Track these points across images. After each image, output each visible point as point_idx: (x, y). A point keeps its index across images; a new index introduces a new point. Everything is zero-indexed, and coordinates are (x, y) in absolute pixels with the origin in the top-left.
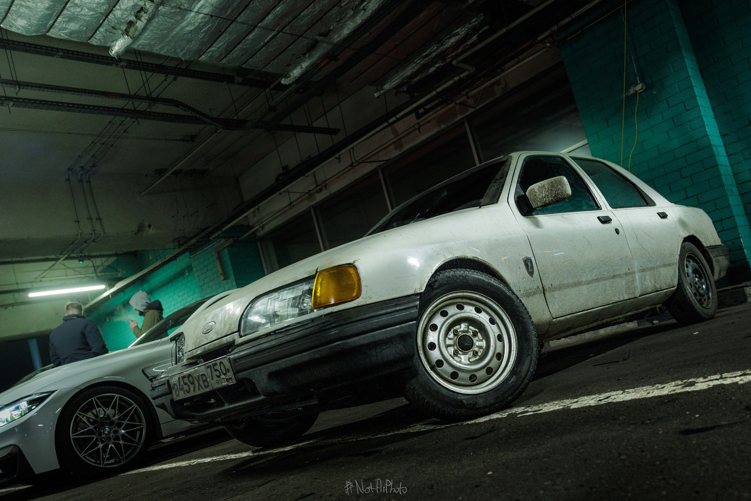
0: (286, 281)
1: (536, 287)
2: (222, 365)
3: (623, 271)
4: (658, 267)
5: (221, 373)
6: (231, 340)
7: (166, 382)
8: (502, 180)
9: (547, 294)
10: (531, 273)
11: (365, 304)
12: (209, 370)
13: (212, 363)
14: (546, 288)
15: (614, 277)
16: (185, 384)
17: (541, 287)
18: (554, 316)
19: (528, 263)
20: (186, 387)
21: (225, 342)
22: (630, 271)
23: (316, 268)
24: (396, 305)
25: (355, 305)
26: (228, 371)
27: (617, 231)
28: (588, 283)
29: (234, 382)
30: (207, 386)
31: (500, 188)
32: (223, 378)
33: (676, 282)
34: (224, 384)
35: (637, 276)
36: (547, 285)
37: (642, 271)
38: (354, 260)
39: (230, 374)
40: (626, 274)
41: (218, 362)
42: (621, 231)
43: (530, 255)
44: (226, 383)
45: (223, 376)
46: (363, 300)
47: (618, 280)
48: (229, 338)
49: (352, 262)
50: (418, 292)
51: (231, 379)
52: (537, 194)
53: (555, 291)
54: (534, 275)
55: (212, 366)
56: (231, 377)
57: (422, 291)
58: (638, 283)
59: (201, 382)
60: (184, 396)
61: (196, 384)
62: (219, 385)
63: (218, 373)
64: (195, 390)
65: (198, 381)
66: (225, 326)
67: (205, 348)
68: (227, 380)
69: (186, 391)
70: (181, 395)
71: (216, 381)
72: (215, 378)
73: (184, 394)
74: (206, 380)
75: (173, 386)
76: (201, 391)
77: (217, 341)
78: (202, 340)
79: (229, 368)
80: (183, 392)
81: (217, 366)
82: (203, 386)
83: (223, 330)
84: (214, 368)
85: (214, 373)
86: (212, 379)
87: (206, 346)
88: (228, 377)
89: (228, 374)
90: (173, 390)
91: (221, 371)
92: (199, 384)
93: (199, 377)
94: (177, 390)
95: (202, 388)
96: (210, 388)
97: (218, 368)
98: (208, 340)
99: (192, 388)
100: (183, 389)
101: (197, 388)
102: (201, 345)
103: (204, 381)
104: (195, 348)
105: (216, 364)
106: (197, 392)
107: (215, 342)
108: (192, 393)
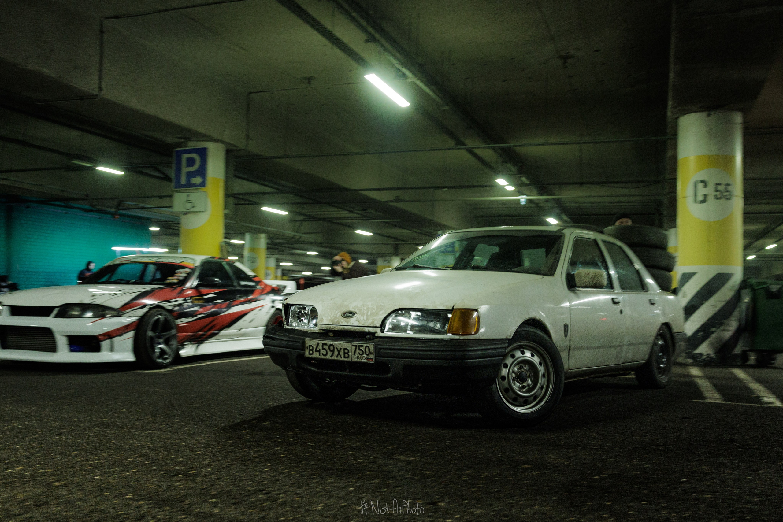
0: (427, 306)
1: (566, 346)
2: (367, 348)
3: (617, 344)
4: (638, 344)
5: (364, 353)
6: (373, 331)
7: (301, 341)
8: (558, 256)
9: (571, 351)
10: (566, 336)
11: (479, 338)
12: (354, 348)
13: (359, 344)
14: (571, 347)
15: (611, 347)
16: (323, 349)
17: (569, 346)
18: (570, 368)
19: (566, 327)
20: (324, 352)
21: (367, 331)
22: (622, 344)
23: (453, 306)
24: (496, 344)
25: (473, 338)
26: (371, 353)
27: (621, 312)
28: (595, 348)
29: (373, 362)
30: (348, 357)
31: (557, 262)
32: (364, 357)
33: (646, 357)
34: (363, 360)
35: (625, 348)
36: (572, 345)
37: (629, 345)
38: (478, 307)
39: (372, 356)
40: (619, 346)
41: (365, 345)
42: (624, 313)
43: (568, 323)
44: (366, 361)
45: (364, 355)
46: (478, 336)
47: (612, 349)
48: (371, 330)
49: (477, 309)
50: (508, 338)
51: (372, 359)
52: (583, 278)
53: (575, 350)
54: (567, 337)
55: (358, 346)
56: (372, 358)
57: (511, 338)
58: (623, 354)
59: (342, 353)
60: (319, 357)
61: (336, 352)
62: (359, 360)
63: (361, 352)
64: (332, 356)
65: (339, 351)
66: (368, 319)
67: (344, 328)
68: (368, 359)
69: (323, 354)
70: (316, 355)
71: (357, 356)
72: (357, 354)
73: (320, 355)
74: (348, 353)
75: (308, 346)
76: (339, 358)
77: (358, 328)
78: (341, 321)
79: (373, 352)
80: (318, 353)
81: (362, 348)
82: (342, 356)
83: (366, 322)
84: (359, 348)
85: (358, 351)
86: (354, 354)
87: (346, 327)
88: (369, 358)
89: (370, 355)
90: (306, 349)
91: (364, 352)
92: (339, 354)
93: (341, 349)
94: (312, 350)
95: (341, 357)
96: (349, 359)
97: (363, 349)
98: (348, 323)
99: (330, 354)
100: (319, 351)
101: (336, 356)
102: (340, 324)
103: (345, 353)
104: (332, 324)
105: (362, 346)
106: (334, 358)
107: (355, 327)
108: (328, 357)
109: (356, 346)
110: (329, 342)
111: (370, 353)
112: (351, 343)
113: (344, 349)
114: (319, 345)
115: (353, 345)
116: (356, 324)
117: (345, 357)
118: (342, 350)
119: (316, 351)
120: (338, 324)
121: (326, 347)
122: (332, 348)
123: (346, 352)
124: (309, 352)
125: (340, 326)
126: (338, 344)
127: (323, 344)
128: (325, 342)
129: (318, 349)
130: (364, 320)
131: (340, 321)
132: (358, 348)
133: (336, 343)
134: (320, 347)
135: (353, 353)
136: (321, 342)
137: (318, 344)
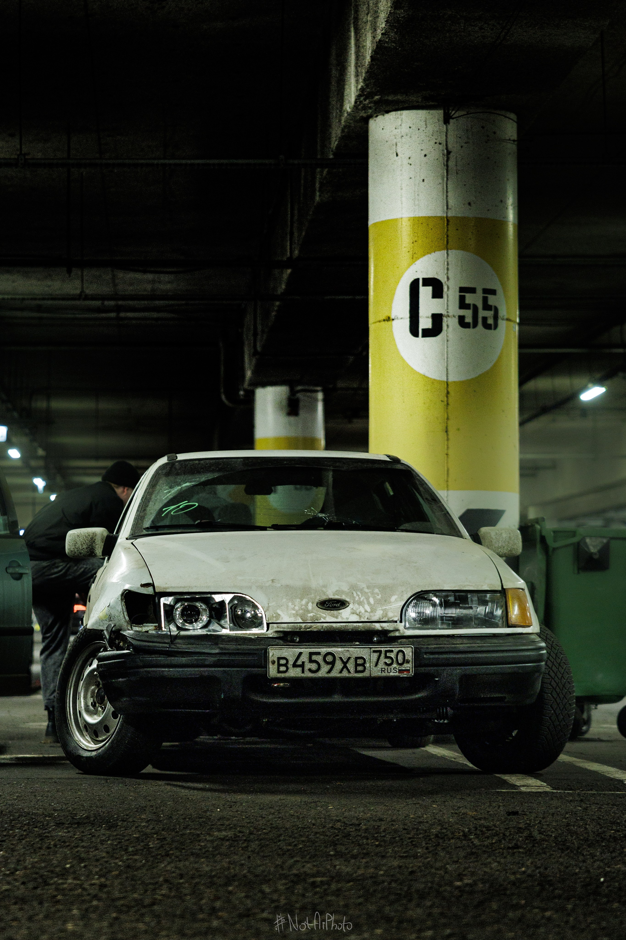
2: (400, 654)
5: (394, 662)
6: (390, 628)
7: (256, 652)
11: (534, 632)
12: (376, 655)
13: (386, 649)
16: (311, 661)
20: (314, 666)
23: (501, 584)
26: (408, 662)
29: (412, 673)
30: (363, 671)
32: (394, 668)
34: (392, 674)
39: (409, 666)
41: (395, 650)
44: (397, 674)
45: (395, 666)
46: (533, 628)
49: (524, 588)
51: (408, 671)
55: (383, 653)
56: (408, 668)
59: (351, 666)
60: (300, 675)
61: (339, 665)
62: (384, 674)
63: (388, 661)
64: (329, 672)
65: (345, 664)
66: (373, 610)
67: (332, 626)
68: (401, 671)
69: (310, 670)
70: (294, 673)
71: (382, 668)
72: (381, 665)
73: (303, 672)
74: (363, 665)
75: (276, 660)
76: (345, 674)
77: (360, 624)
78: (321, 617)
79: (410, 659)
80: (299, 670)
81: (392, 653)
82: (352, 670)
83: (372, 614)
84: (386, 654)
85: (383, 660)
86: (376, 665)
87: (334, 625)
88: (404, 669)
89: (405, 665)
90: (270, 664)
91: (395, 660)
92: (345, 666)
93: (349, 658)
94: (286, 665)
95: (349, 672)
96: (366, 674)
97: (393, 655)
98: (337, 617)
99: (325, 668)
100: (302, 666)
101: (339, 670)
102: (321, 621)
103: (357, 665)
104: (302, 621)
105: (392, 651)
106: (335, 674)
107: (355, 624)
108: (323, 673)
109: (380, 652)
110: (325, 649)
111: (405, 661)
112: (371, 648)
113: (357, 658)
114: (303, 655)
115: (374, 651)
116: (355, 618)
117: (357, 671)
118: (352, 660)
119: (295, 665)
120: (316, 621)
121: (319, 658)
122: (329, 659)
123: (360, 663)
124: (278, 668)
125: (323, 624)
126: (342, 652)
127: (311, 654)
128: (317, 649)
129: (299, 662)
130: (366, 611)
131: (318, 616)
132: (383, 655)
133: (340, 649)
134: (304, 658)
135: (374, 664)
136: (306, 651)
137: (301, 654)
